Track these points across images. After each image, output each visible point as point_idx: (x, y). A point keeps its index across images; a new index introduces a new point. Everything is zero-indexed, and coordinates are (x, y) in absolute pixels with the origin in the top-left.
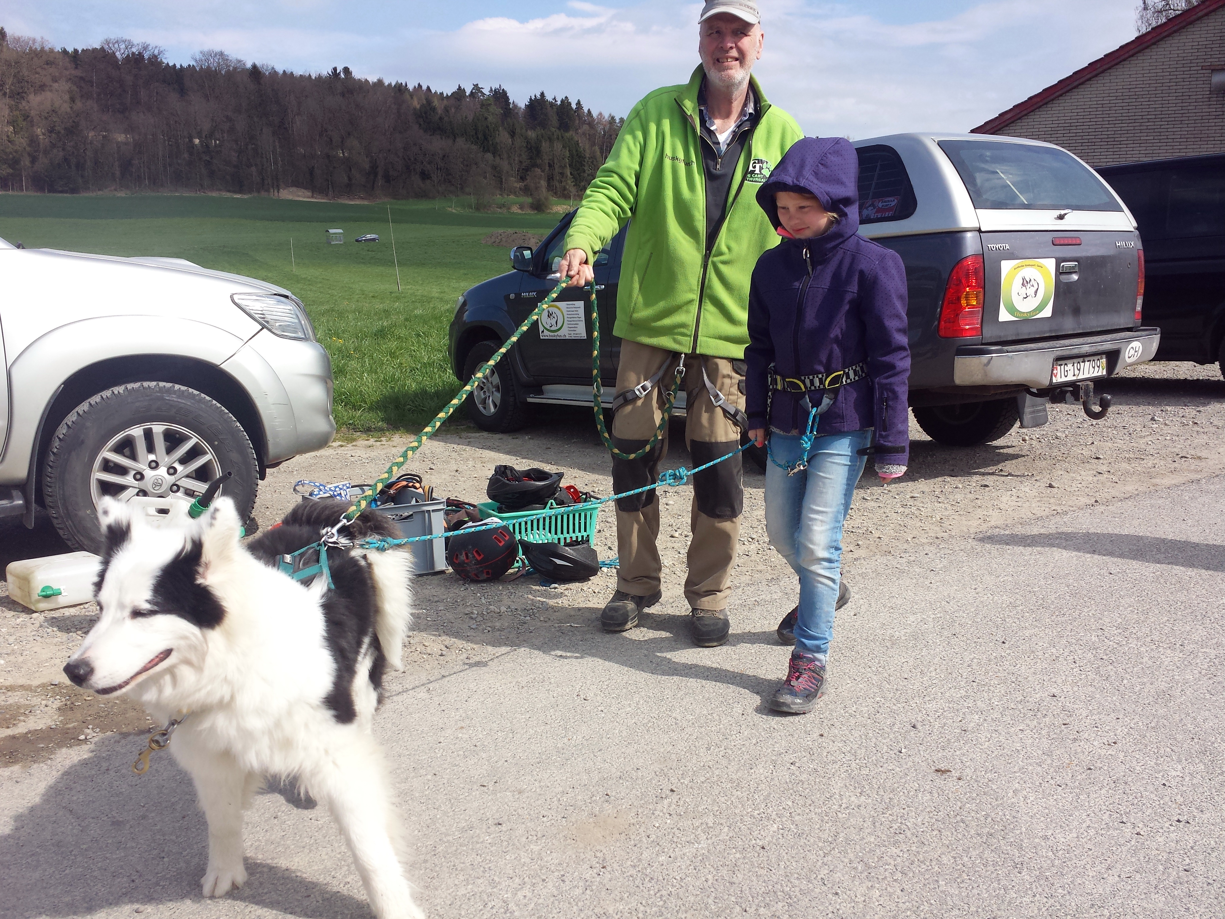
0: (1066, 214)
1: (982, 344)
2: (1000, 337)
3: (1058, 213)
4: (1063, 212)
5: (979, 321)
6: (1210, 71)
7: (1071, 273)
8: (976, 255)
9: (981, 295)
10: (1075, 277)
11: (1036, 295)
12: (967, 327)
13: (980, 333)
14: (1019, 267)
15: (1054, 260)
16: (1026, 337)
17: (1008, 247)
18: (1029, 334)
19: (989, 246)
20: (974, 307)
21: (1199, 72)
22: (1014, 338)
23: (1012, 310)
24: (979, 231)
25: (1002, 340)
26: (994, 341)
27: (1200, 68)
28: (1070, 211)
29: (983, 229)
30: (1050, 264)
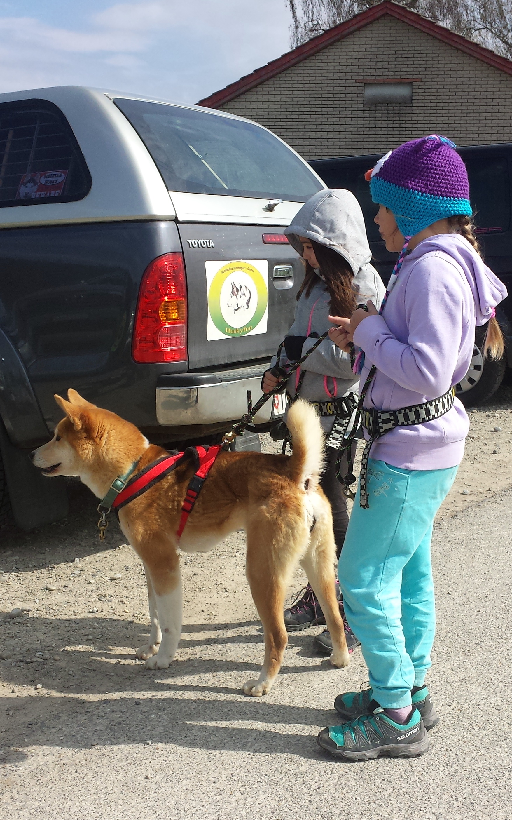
0: (275, 205)
1: (190, 371)
2: (210, 361)
3: (266, 203)
4: (273, 202)
5: (184, 341)
6: (363, 85)
7: (284, 279)
8: (174, 253)
9: (184, 306)
10: (290, 284)
11: (248, 306)
12: (169, 349)
13: (185, 356)
14: (226, 270)
15: (265, 262)
16: (240, 359)
17: (212, 244)
18: (244, 355)
19: (188, 241)
20: (175, 321)
21: (354, 85)
22: (226, 361)
23: (222, 325)
24: (176, 220)
25: (212, 364)
26: (202, 365)
27: (354, 81)
28: (280, 201)
29: (180, 219)
30: (262, 266)
